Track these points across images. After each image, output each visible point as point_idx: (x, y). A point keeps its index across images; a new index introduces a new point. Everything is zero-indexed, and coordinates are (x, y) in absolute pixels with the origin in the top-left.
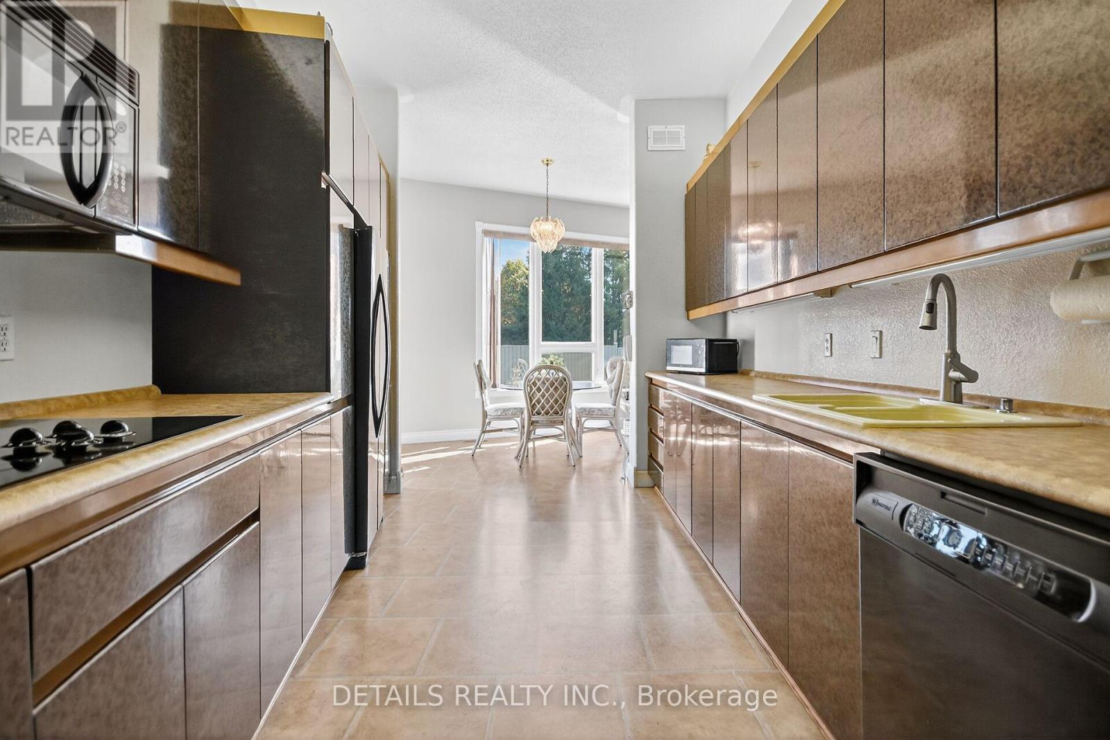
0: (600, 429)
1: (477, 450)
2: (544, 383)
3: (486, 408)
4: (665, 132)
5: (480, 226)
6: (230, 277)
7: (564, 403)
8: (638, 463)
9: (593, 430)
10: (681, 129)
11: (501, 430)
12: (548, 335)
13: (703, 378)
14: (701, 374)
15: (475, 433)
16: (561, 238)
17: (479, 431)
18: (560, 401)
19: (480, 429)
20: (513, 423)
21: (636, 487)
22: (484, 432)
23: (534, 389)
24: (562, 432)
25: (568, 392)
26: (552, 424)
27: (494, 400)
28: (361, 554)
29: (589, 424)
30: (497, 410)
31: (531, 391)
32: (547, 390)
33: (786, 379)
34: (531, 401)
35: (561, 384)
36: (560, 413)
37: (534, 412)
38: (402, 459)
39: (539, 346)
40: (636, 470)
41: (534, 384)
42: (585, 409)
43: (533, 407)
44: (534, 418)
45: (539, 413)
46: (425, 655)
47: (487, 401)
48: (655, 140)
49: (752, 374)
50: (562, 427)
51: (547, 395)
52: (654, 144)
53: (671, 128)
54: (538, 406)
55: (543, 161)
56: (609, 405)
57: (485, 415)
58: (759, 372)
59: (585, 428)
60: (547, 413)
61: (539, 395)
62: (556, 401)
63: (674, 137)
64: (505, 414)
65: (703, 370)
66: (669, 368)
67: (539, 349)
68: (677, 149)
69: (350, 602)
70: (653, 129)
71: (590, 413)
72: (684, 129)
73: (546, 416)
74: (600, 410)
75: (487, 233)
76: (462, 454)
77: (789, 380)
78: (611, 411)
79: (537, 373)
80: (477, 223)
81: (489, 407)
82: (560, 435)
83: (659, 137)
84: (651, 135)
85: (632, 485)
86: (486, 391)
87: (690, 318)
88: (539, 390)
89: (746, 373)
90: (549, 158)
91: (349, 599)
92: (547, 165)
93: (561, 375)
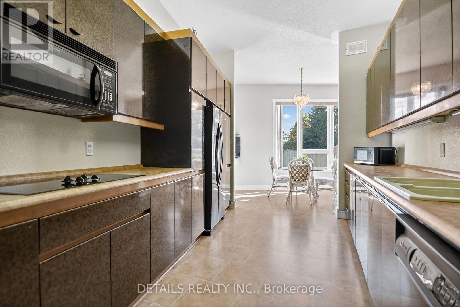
0: (327, 189)
1: (270, 195)
2: (297, 167)
3: (274, 177)
4: (356, 45)
5: (274, 101)
6: (161, 127)
7: (307, 176)
8: (339, 207)
9: (322, 189)
10: (365, 42)
11: (281, 187)
12: (306, 146)
13: (373, 167)
14: (372, 165)
15: (270, 187)
16: (308, 102)
17: (271, 187)
18: (305, 175)
19: (272, 186)
20: (285, 184)
21: (338, 218)
22: (273, 187)
23: (293, 170)
24: (306, 190)
25: (308, 172)
26: (301, 185)
27: (278, 174)
28: (209, 230)
29: (321, 186)
30: (279, 178)
31: (292, 170)
32: (299, 170)
33: (419, 169)
34: (292, 175)
35: (305, 168)
36: (305, 181)
37: (293, 180)
38: (236, 196)
39: (301, 151)
40: (339, 210)
41: (293, 167)
42: (319, 180)
43: (293, 177)
44: (293, 182)
45: (295, 180)
46: (217, 274)
47: (275, 174)
48: (350, 50)
49: (403, 166)
50: (306, 187)
51: (299, 172)
52: (349, 52)
53: (359, 42)
54: (295, 177)
55: (299, 69)
56: (332, 179)
57: (274, 180)
58: (406, 165)
59: (319, 188)
60: (299, 180)
61: (295, 172)
62: (303, 175)
63: (361, 46)
64: (282, 180)
65: (373, 163)
66: (355, 162)
67: (301, 152)
68: (364, 52)
69: (200, 248)
70: (348, 45)
71: (321, 182)
72: (367, 42)
73: (298, 182)
74: (326, 180)
75: (278, 103)
76: (265, 196)
77: (421, 169)
78: (332, 182)
79: (294, 162)
80: (273, 99)
81: (276, 177)
82: (306, 191)
83: (352, 49)
84: (347, 48)
85: (337, 217)
86: (274, 170)
87: (369, 137)
88: (295, 170)
89: (399, 165)
90: (302, 67)
91: (201, 247)
92: (301, 70)
93: (305, 164)
